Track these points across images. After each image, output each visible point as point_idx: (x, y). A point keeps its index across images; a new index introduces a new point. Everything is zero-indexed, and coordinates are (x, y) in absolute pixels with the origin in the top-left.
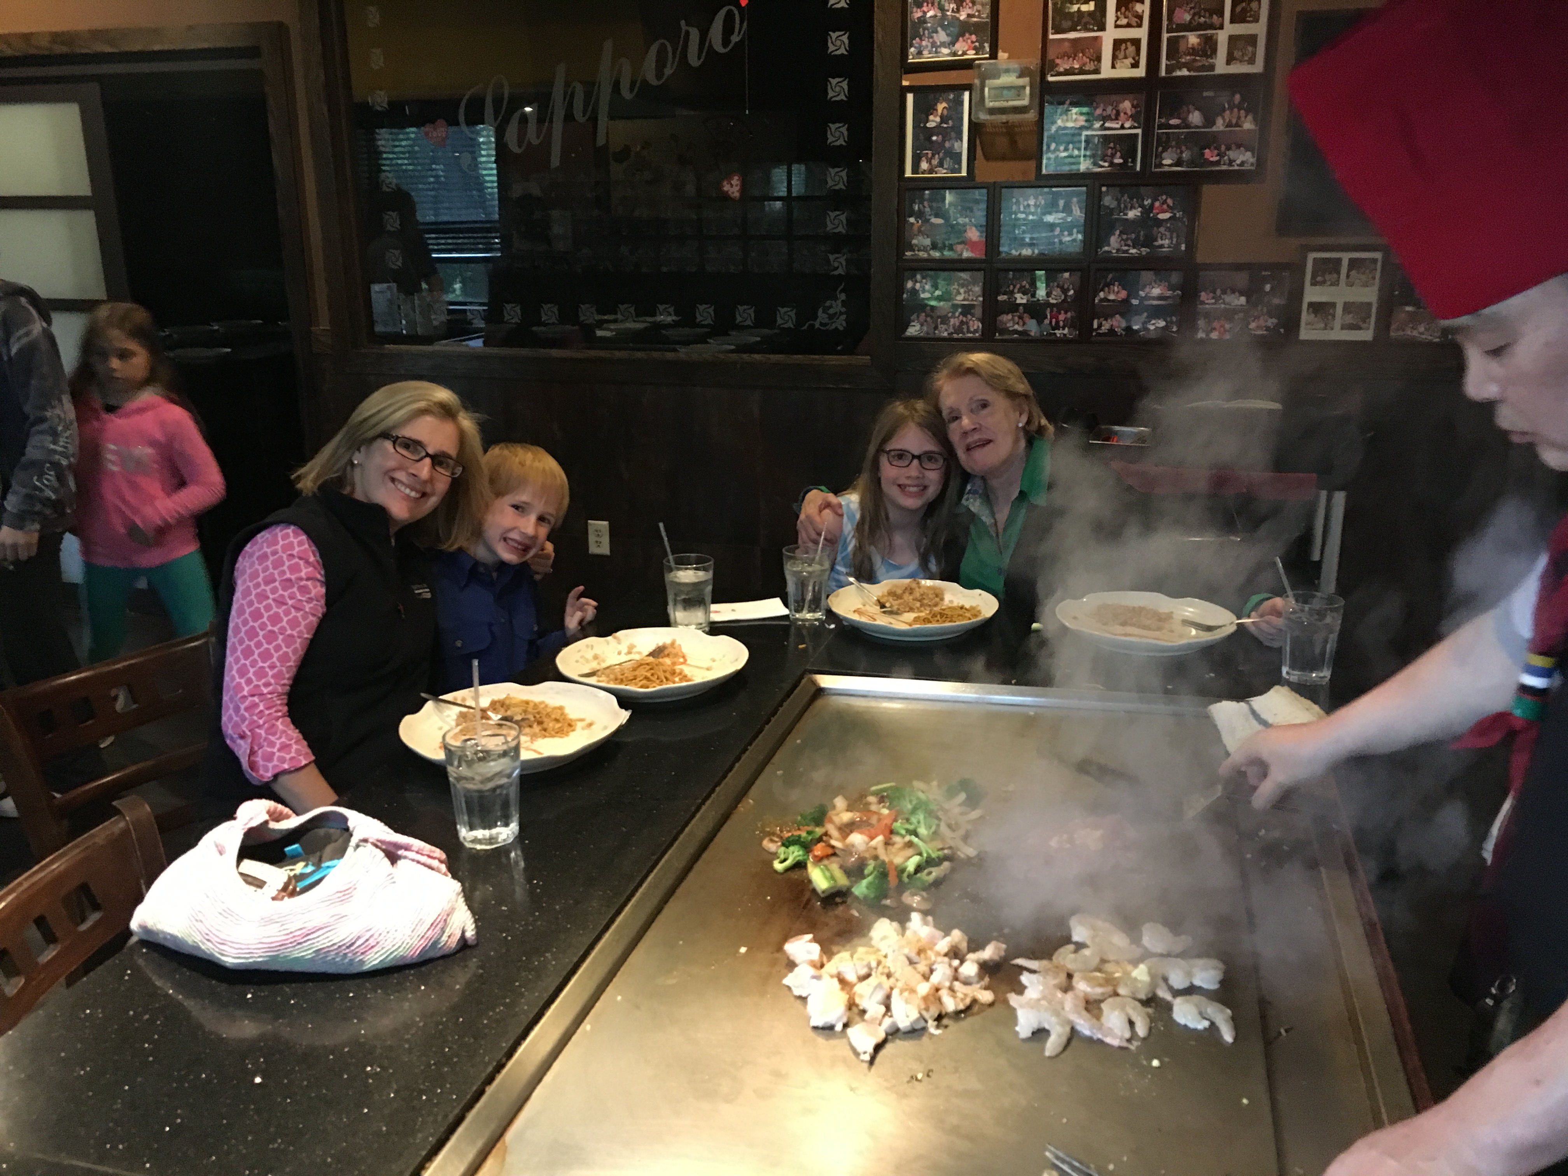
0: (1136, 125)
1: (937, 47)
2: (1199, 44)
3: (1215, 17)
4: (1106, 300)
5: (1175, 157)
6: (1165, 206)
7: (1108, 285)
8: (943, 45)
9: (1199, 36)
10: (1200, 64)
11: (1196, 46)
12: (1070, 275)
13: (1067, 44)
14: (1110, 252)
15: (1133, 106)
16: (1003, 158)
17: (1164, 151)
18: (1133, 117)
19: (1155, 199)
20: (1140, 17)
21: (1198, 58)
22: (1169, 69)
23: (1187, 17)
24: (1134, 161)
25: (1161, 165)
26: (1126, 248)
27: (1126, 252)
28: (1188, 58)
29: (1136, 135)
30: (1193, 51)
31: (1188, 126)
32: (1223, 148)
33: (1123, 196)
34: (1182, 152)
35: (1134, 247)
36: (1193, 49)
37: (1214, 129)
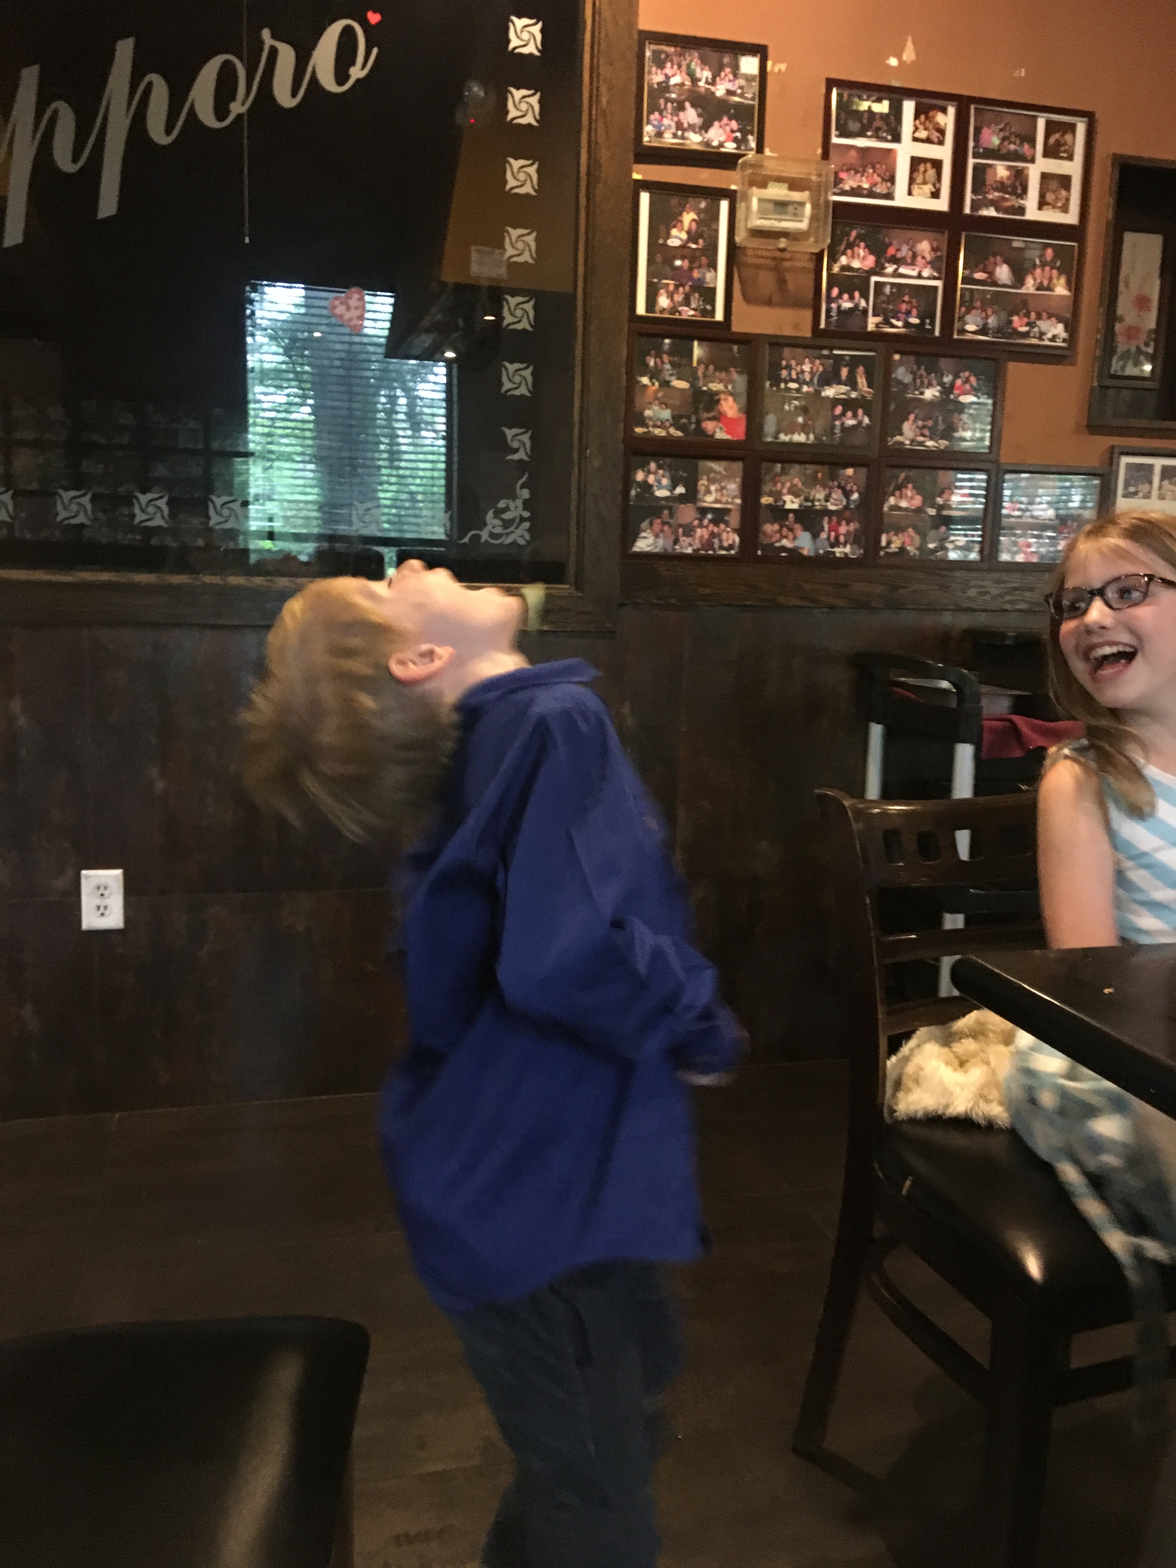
0: (936, 274)
1: (684, 130)
2: (1008, 178)
3: (1026, 146)
4: (896, 508)
5: (981, 323)
6: (968, 387)
7: (900, 487)
8: (692, 127)
9: (1009, 168)
10: (1008, 204)
11: (1005, 180)
12: (855, 472)
13: (853, 153)
14: (902, 443)
15: (934, 249)
16: (769, 302)
17: (968, 312)
18: (933, 264)
19: (956, 376)
20: (942, 132)
21: (1007, 196)
22: (975, 206)
23: (996, 141)
24: (933, 324)
25: (963, 331)
26: (921, 439)
27: (921, 444)
28: (997, 194)
29: (935, 288)
30: (1001, 187)
31: (995, 284)
32: (1033, 315)
33: (919, 369)
34: (987, 317)
35: (931, 439)
36: (1002, 183)
37: (1023, 291)
